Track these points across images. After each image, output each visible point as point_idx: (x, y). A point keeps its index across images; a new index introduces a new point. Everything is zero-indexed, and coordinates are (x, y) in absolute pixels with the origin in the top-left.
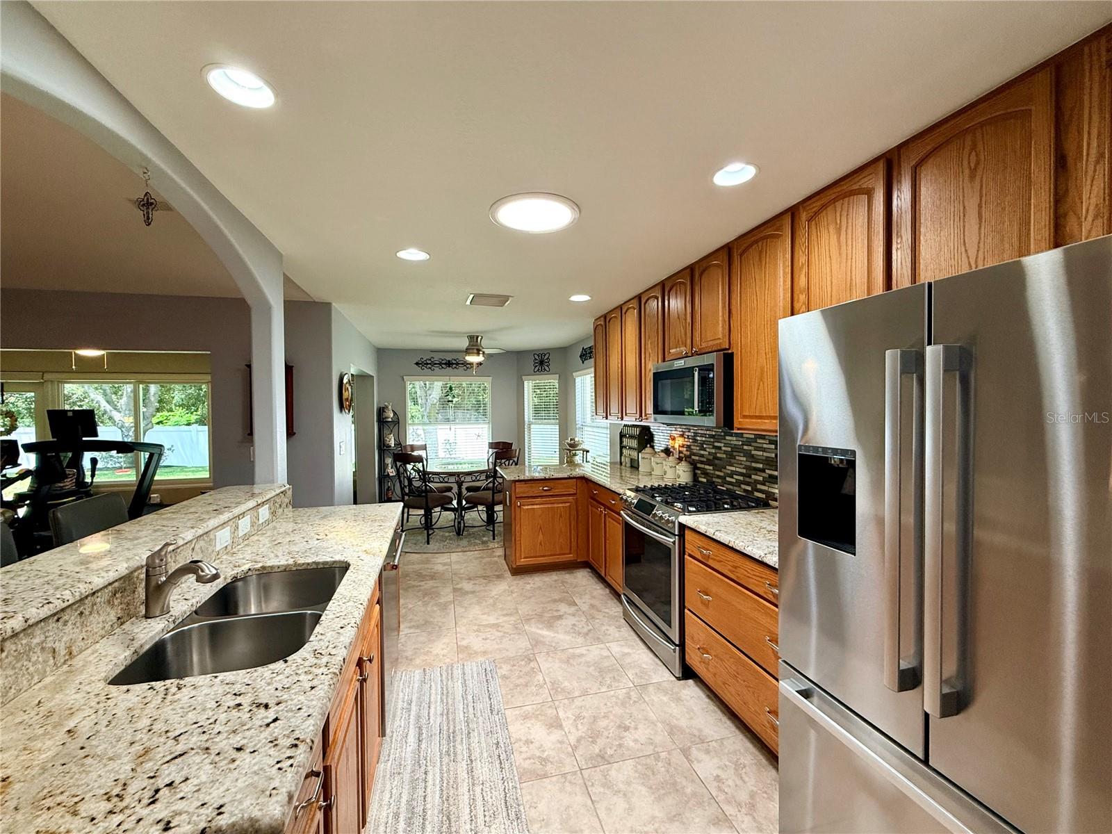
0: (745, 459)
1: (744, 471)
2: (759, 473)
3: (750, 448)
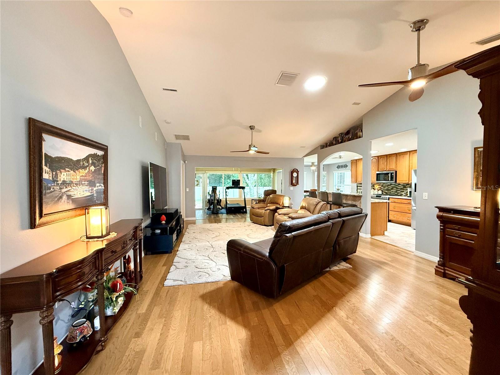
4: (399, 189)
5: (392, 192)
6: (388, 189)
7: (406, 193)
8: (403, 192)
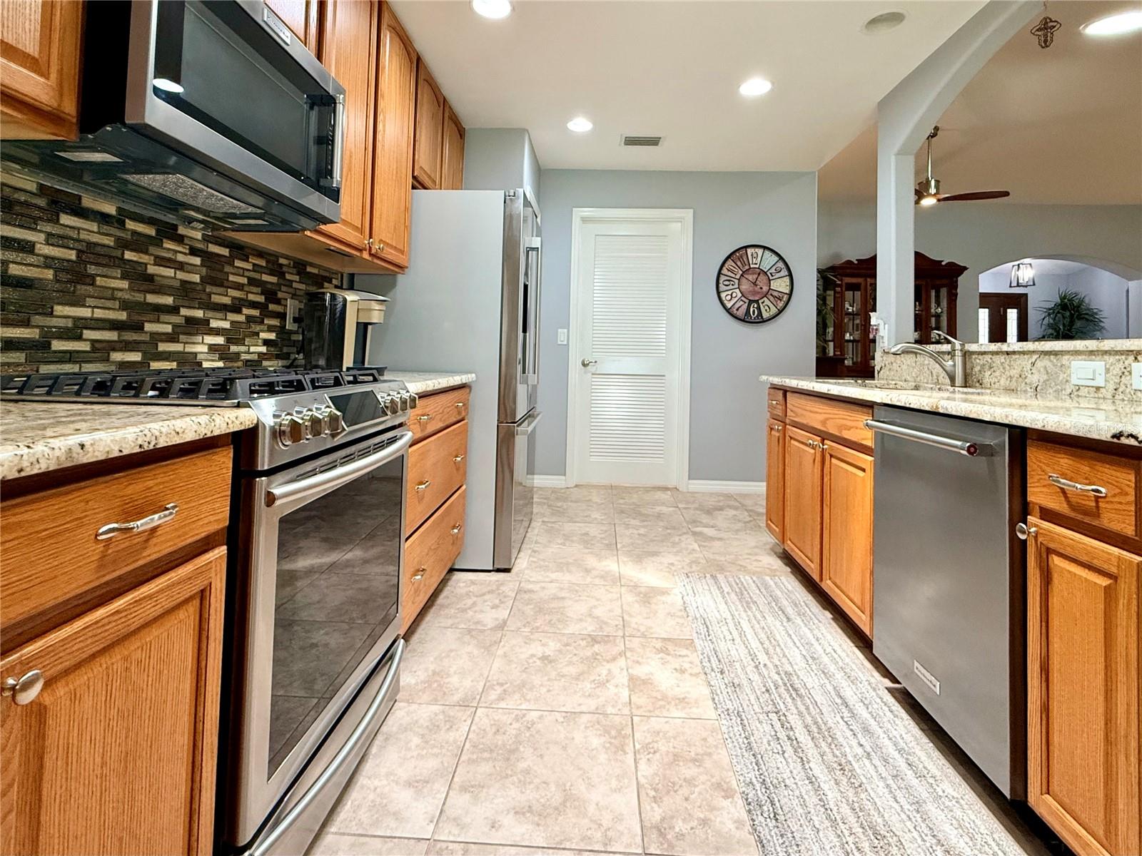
0: (124, 284)
1: (123, 316)
2: (164, 317)
3: (145, 258)
4: (169, 300)
5: (73, 333)
7: (220, 340)
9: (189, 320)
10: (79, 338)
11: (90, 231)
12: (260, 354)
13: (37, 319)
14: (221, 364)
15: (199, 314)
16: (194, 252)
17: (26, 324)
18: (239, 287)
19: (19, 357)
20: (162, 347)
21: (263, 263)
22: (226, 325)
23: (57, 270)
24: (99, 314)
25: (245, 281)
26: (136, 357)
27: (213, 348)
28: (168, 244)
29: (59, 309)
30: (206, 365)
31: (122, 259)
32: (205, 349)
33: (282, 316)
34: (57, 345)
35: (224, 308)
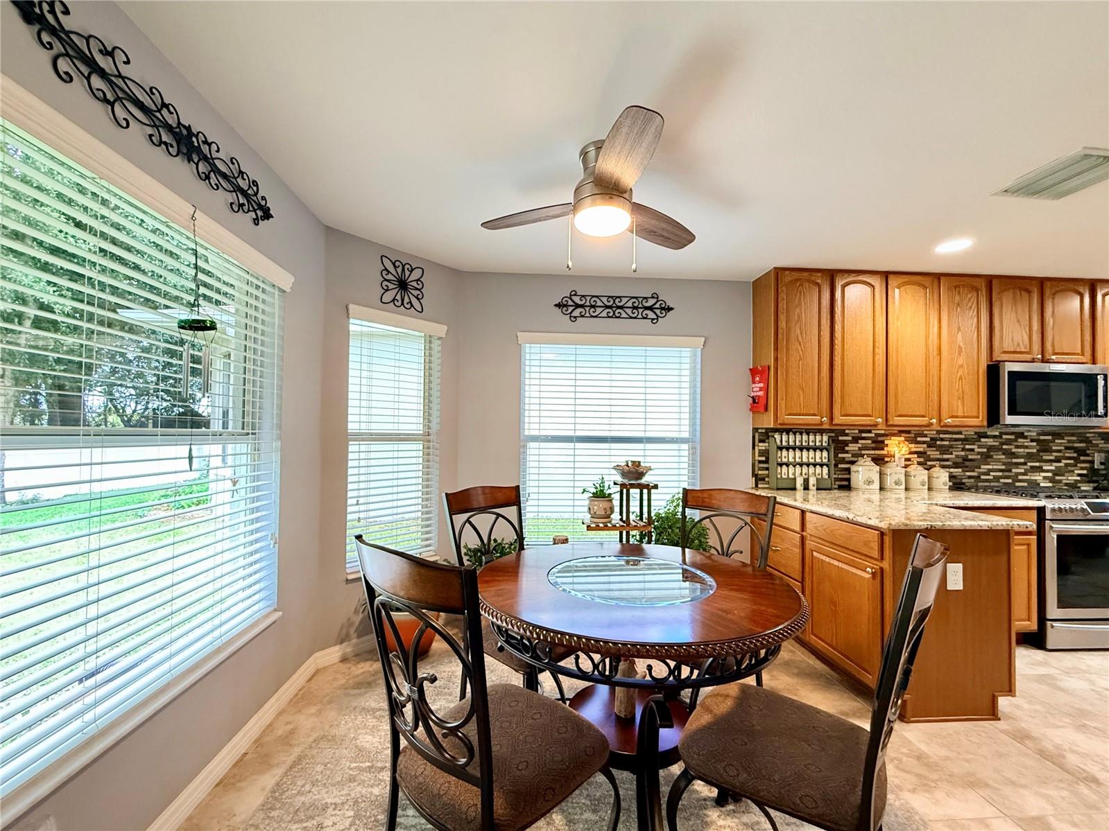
0: (1004, 457)
1: (1003, 467)
2: (1020, 467)
4: (1022, 460)
6: (965, 459)
7: (1050, 474)
8: (1040, 469)
9: (1032, 467)
10: (989, 475)
11: (990, 442)
12: (1075, 480)
13: (977, 470)
14: (1050, 485)
15: (1037, 464)
16: (1032, 441)
17: (974, 471)
18: (1059, 451)
19: (972, 480)
20: (1020, 477)
21: (1074, 438)
22: (1053, 468)
23: (981, 455)
24: (995, 467)
25: (1063, 448)
26: (1010, 481)
27: (1045, 478)
28: (1020, 440)
29: (982, 467)
30: (1042, 485)
31: (1002, 448)
32: (1041, 478)
33: (1092, 462)
34: (983, 477)
35: (1051, 461)
